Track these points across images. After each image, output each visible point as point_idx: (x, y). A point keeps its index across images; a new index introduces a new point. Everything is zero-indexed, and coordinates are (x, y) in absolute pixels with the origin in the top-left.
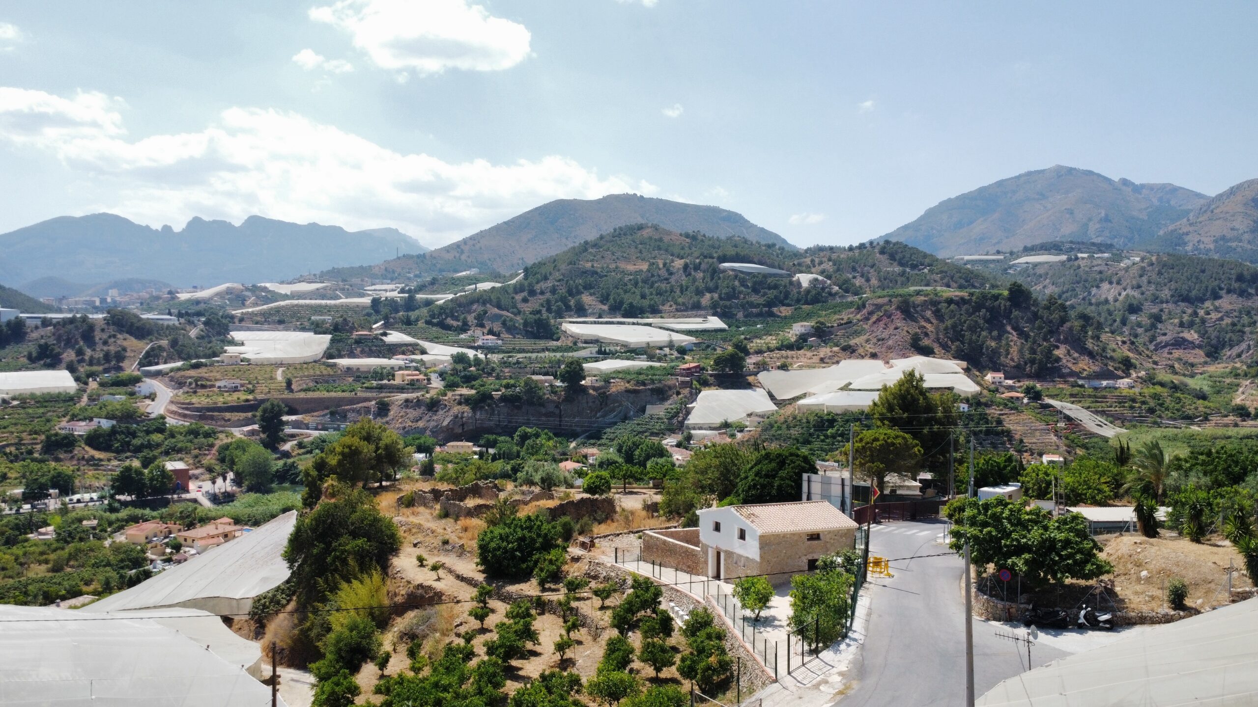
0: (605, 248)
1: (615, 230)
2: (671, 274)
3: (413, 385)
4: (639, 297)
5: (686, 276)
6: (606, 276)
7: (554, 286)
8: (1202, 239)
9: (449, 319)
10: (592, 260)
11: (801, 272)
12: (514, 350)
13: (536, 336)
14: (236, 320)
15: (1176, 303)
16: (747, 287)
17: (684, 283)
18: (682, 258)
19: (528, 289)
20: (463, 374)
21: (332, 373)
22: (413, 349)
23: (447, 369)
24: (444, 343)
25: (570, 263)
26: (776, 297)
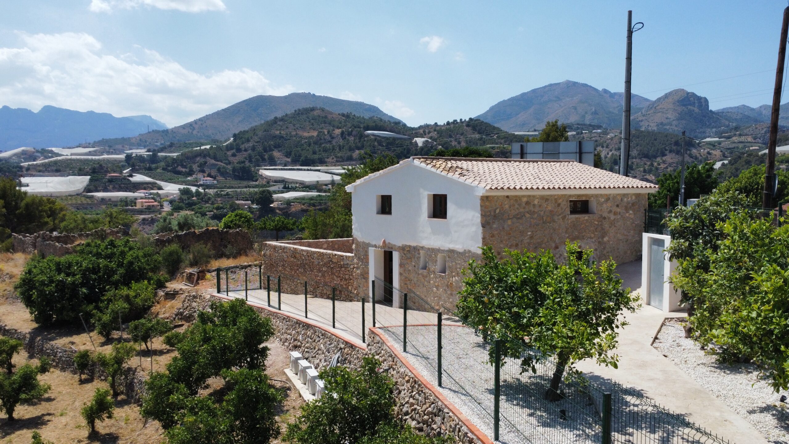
0: (289, 121)
1: (295, 111)
2: (333, 138)
3: (149, 209)
4: (311, 153)
5: (343, 140)
6: (289, 139)
7: (254, 146)
8: (650, 124)
9: (179, 167)
10: (280, 130)
11: (417, 137)
12: (225, 187)
13: (241, 178)
14: (24, 170)
15: (640, 158)
16: (383, 146)
17: (341, 144)
18: (340, 128)
19: (236, 148)
20: (187, 202)
21: (90, 202)
22: (153, 186)
23: (176, 199)
24: (175, 183)
25: (265, 131)
26: (402, 152)
